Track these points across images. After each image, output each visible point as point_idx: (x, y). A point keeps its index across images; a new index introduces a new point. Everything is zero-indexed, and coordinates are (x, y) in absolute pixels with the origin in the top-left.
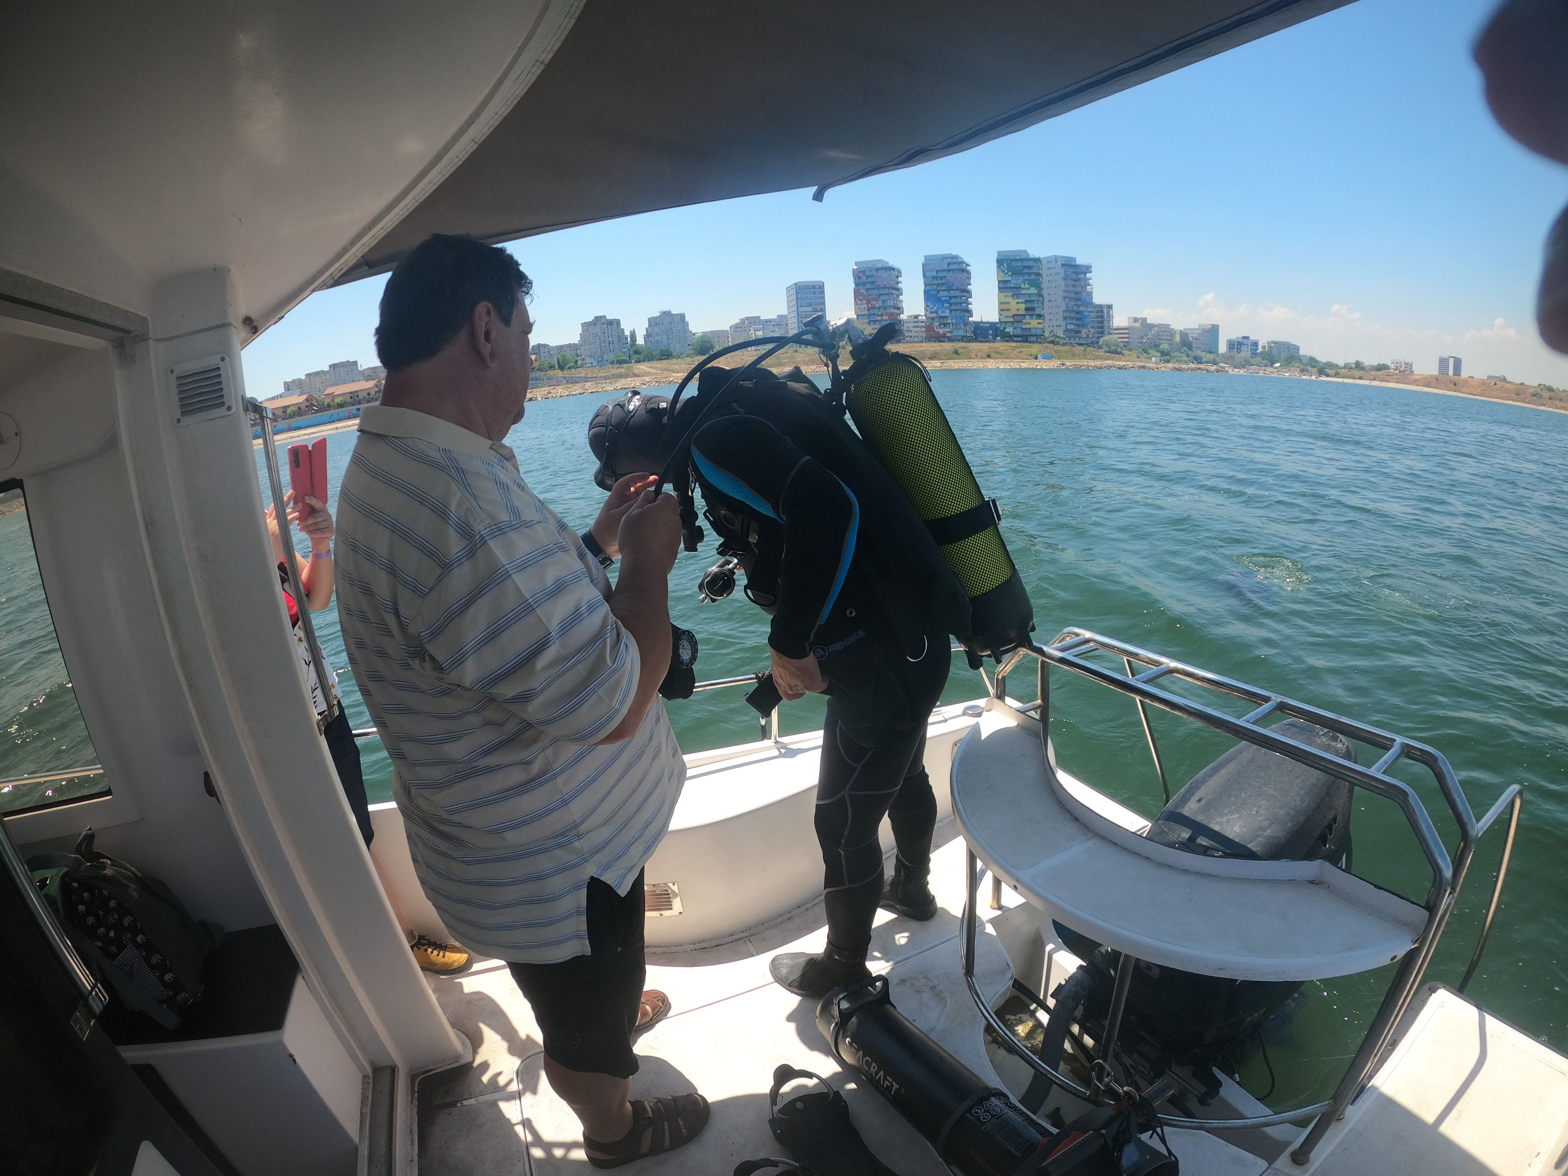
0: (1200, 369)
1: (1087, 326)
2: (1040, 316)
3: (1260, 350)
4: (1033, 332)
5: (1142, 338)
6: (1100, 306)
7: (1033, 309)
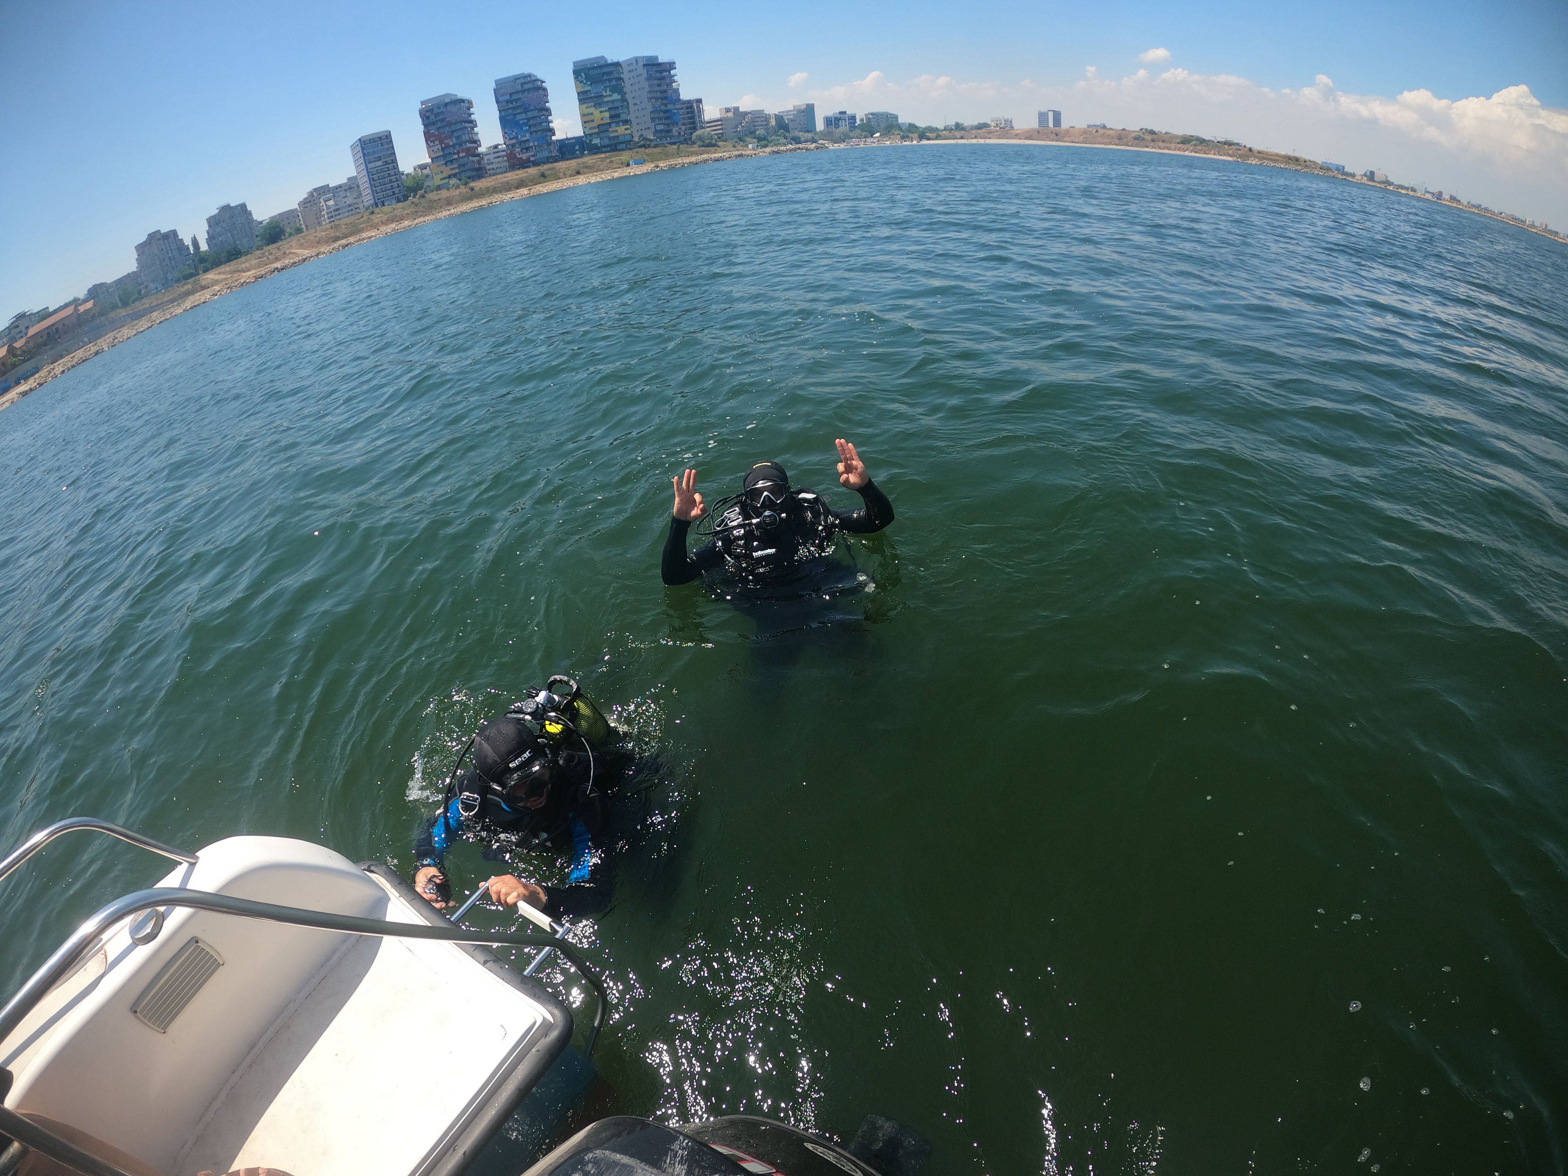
0: (799, 148)
1: (677, 124)
2: (626, 122)
3: (858, 122)
4: (621, 139)
5: (736, 127)
6: (689, 102)
7: (618, 116)
